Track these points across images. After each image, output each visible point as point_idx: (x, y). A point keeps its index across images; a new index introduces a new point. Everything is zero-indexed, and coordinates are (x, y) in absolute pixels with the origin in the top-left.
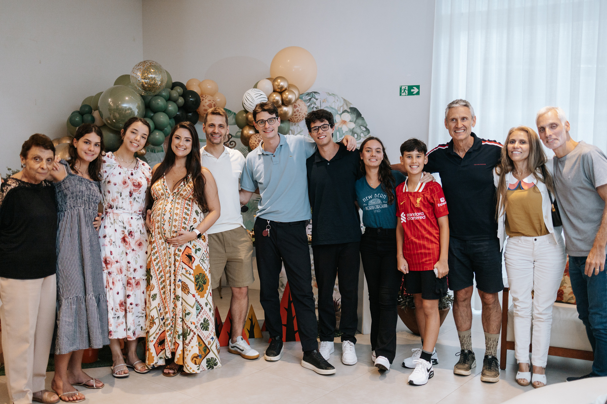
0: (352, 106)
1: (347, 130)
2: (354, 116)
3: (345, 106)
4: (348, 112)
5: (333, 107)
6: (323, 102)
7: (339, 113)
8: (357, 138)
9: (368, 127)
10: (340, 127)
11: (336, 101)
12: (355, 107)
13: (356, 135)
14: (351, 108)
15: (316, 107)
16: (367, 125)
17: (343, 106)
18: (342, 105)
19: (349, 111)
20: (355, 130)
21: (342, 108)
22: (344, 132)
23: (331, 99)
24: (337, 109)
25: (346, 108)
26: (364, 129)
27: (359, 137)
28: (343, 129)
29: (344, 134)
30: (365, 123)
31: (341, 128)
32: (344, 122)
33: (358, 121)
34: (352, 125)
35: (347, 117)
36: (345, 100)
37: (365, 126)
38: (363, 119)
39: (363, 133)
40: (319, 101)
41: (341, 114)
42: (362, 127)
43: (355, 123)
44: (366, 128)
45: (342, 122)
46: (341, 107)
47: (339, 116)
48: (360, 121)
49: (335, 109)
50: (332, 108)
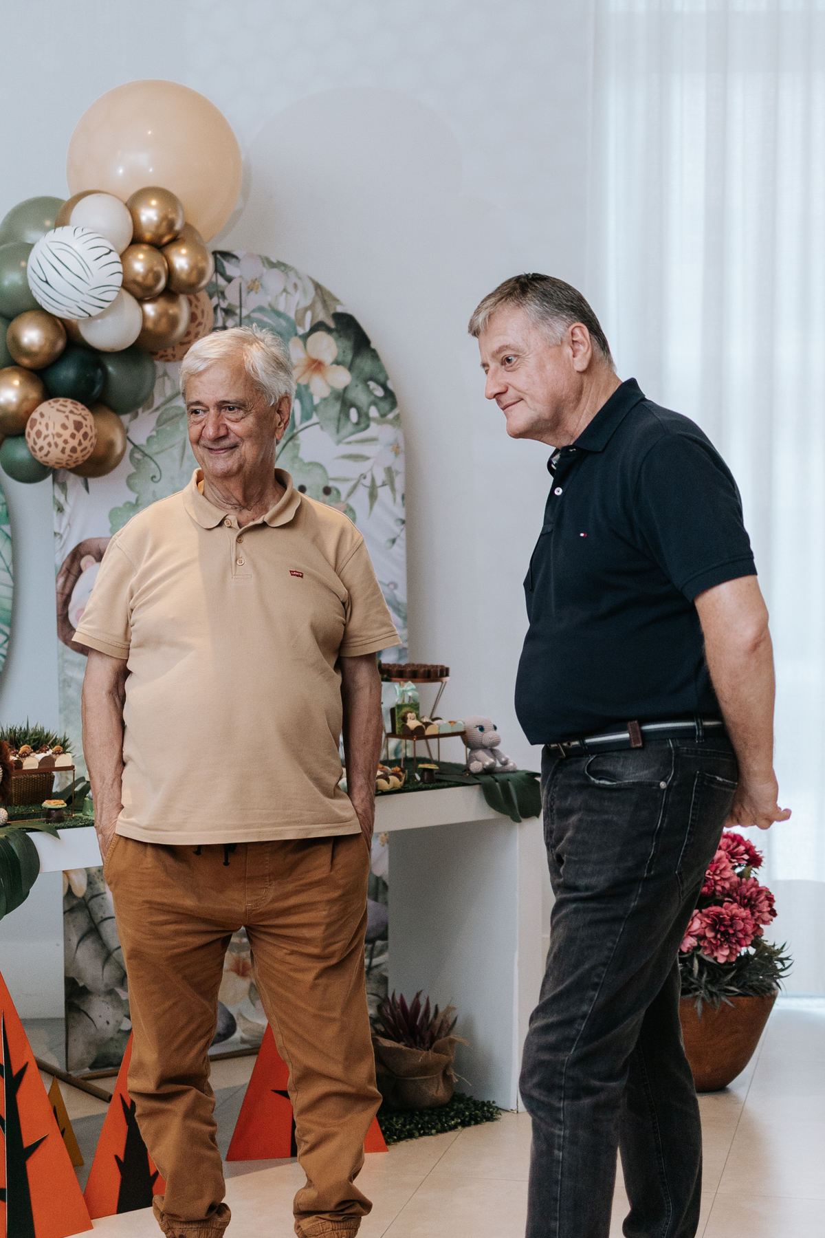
0: (340, 309)
1: (326, 392)
2: (348, 344)
3: (319, 306)
4: (329, 330)
5: (281, 308)
6: (250, 290)
7: (301, 331)
8: (358, 424)
9: (390, 385)
10: (303, 381)
11: (290, 289)
12: (349, 312)
13: (353, 414)
14: (339, 317)
15: (224, 305)
16: (387, 378)
17: (311, 307)
18: (308, 302)
19: (332, 325)
20: (352, 395)
21: (309, 315)
22: (316, 400)
23: (274, 280)
24: (292, 315)
25: (322, 316)
26: (380, 392)
27: (363, 420)
28: (313, 389)
29: (315, 408)
30: (382, 369)
31: (307, 387)
32: (316, 365)
33: (358, 361)
34: (341, 378)
35: (327, 347)
36: (318, 287)
37: (381, 377)
38: (374, 355)
39: (374, 403)
40: (235, 283)
41: (305, 337)
42: (372, 384)
43: (350, 369)
44: (384, 387)
45: (309, 366)
46: (306, 309)
47: (300, 342)
48: (366, 364)
49: (287, 319)
50: (278, 314)
